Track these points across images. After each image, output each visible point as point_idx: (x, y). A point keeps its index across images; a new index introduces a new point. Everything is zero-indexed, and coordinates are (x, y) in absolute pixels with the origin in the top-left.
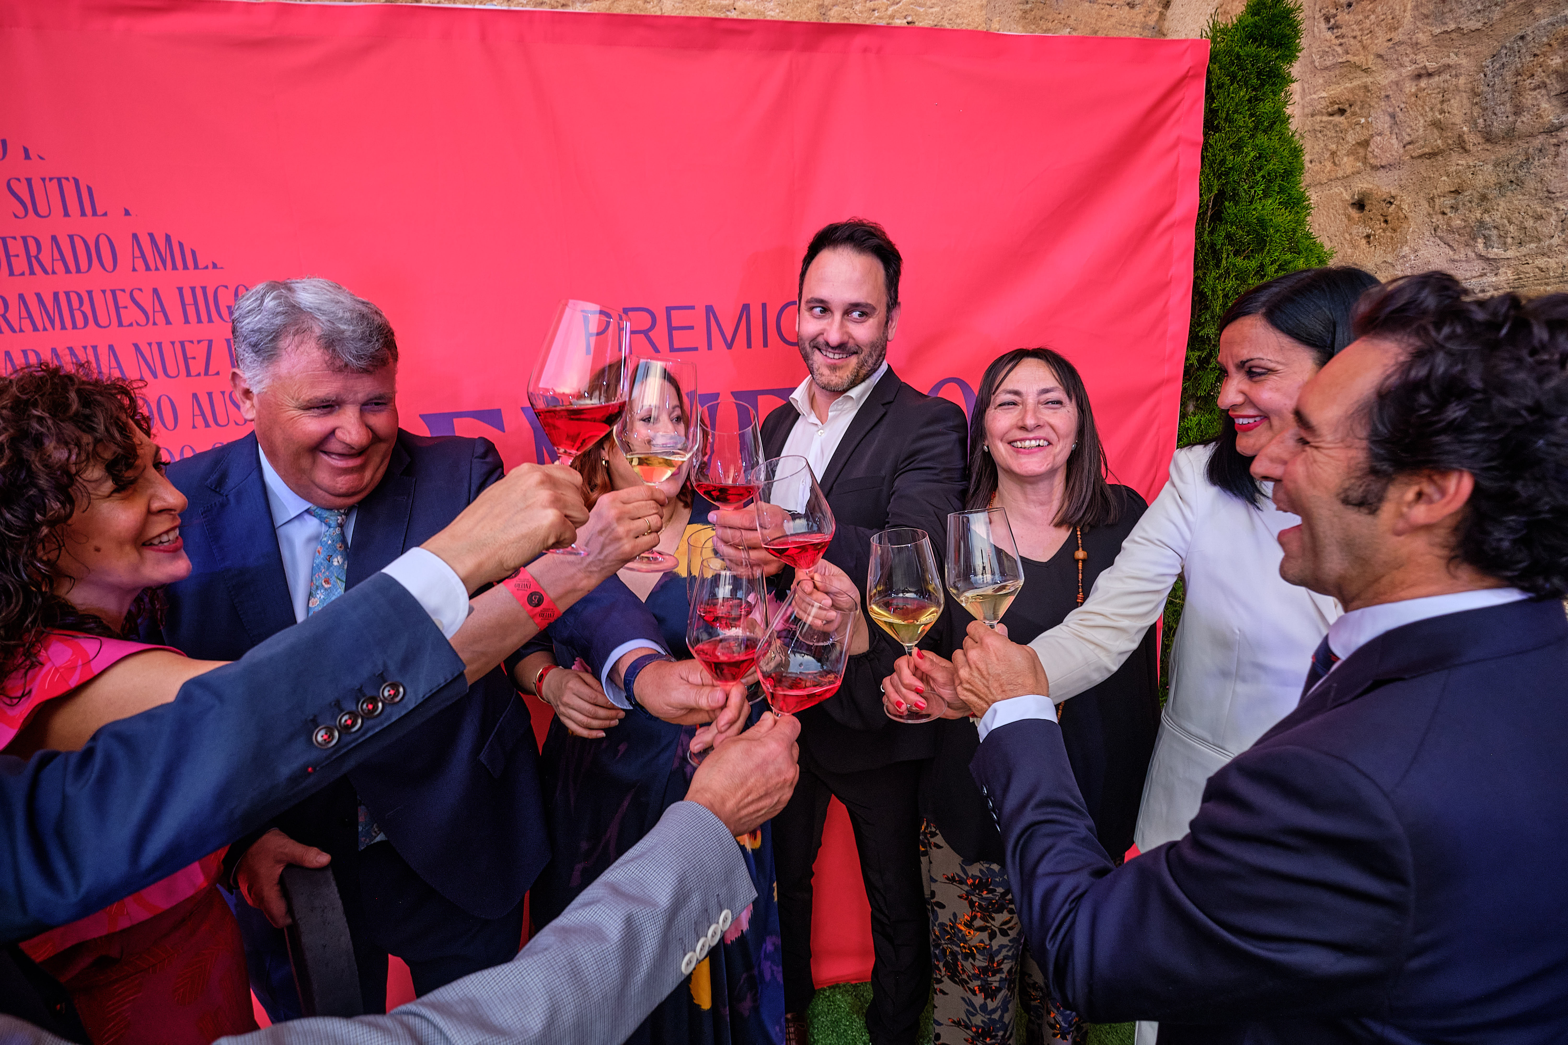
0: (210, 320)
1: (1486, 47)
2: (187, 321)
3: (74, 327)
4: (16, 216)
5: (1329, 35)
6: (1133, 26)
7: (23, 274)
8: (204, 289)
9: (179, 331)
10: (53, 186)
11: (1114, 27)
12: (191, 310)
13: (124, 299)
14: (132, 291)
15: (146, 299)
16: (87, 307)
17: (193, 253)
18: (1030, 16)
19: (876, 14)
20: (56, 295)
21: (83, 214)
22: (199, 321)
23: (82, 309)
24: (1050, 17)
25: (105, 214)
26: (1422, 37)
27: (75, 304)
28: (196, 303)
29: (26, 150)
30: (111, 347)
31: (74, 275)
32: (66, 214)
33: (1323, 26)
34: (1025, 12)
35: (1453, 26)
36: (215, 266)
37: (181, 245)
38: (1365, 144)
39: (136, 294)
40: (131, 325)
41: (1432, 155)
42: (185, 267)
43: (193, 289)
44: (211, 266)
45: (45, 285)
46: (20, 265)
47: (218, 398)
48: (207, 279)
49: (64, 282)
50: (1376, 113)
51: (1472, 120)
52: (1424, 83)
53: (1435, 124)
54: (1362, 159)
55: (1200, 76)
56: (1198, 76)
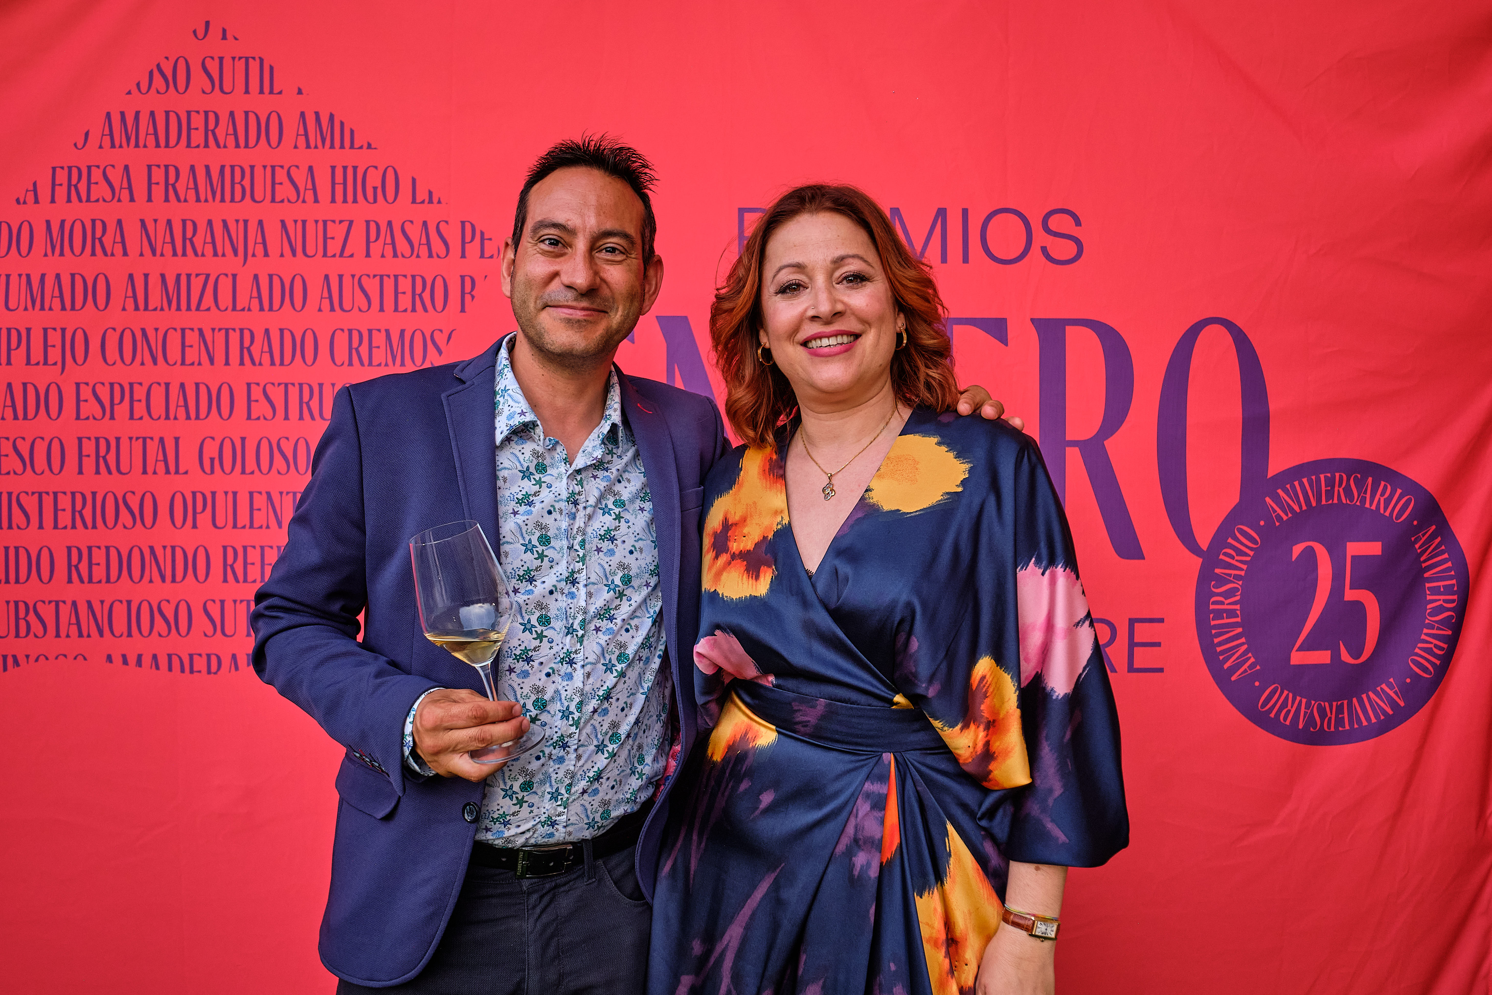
0: (355, 201)
2: (333, 201)
3: (232, 200)
4: (204, 92)
7: (198, 146)
8: (355, 168)
9: (325, 210)
10: (240, 65)
12: (339, 189)
13: (281, 175)
14: (290, 168)
15: (300, 177)
16: (247, 182)
17: (352, 132)
20: (222, 169)
21: (261, 92)
22: (345, 201)
23: (243, 183)
25: (280, 93)
27: (238, 178)
28: (345, 184)
29: (224, 31)
30: (260, 223)
31: (242, 150)
32: (247, 92)
36: (369, 146)
37: (342, 124)
39: (293, 171)
40: (282, 201)
42: (342, 147)
43: (345, 168)
44: (366, 146)
45: (215, 158)
46: (198, 137)
47: (347, 281)
48: (360, 159)
49: (232, 156)
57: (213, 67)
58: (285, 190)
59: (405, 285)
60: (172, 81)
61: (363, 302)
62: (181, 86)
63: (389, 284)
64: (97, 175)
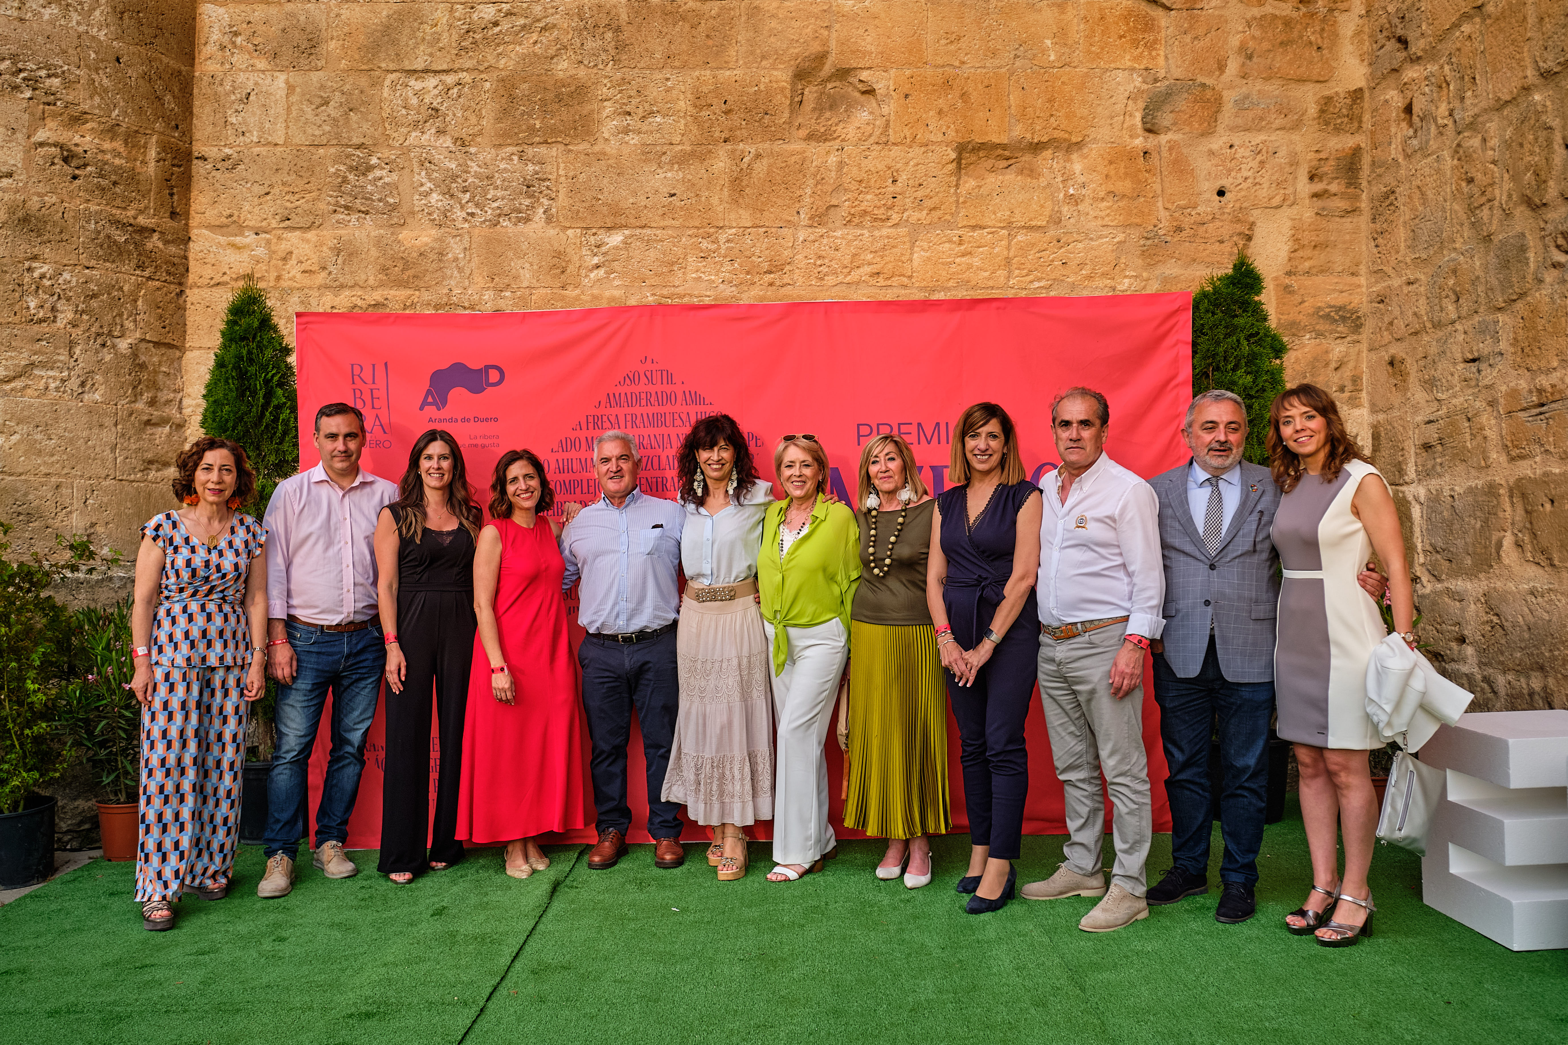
1: (1430, 270)
3: (657, 426)
4: (645, 384)
5: (1375, 250)
7: (644, 406)
10: (659, 373)
11: (1208, 256)
13: (676, 416)
14: (680, 413)
15: (684, 417)
16: (663, 420)
17: (704, 398)
18: (1147, 254)
21: (668, 384)
24: (1160, 254)
25: (675, 384)
26: (1408, 260)
29: (653, 360)
32: (662, 384)
33: (1373, 244)
34: (1144, 252)
35: (1417, 256)
37: (700, 395)
38: (1391, 323)
40: (677, 426)
41: (1416, 333)
42: (700, 404)
44: (710, 404)
45: (650, 410)
46: (643, 402)
49: (656, 409)
50: (1394, 304)
51: (1427, 314)
52: (1410, 288)
53: (1415, 314)
54: (1391, 334)
55: (1188, 309)
56: (1187, 309)
57: (649, 375)
58: (678, 422)
60: (633, 381)
62: (637, 383)
64: (605, 419)
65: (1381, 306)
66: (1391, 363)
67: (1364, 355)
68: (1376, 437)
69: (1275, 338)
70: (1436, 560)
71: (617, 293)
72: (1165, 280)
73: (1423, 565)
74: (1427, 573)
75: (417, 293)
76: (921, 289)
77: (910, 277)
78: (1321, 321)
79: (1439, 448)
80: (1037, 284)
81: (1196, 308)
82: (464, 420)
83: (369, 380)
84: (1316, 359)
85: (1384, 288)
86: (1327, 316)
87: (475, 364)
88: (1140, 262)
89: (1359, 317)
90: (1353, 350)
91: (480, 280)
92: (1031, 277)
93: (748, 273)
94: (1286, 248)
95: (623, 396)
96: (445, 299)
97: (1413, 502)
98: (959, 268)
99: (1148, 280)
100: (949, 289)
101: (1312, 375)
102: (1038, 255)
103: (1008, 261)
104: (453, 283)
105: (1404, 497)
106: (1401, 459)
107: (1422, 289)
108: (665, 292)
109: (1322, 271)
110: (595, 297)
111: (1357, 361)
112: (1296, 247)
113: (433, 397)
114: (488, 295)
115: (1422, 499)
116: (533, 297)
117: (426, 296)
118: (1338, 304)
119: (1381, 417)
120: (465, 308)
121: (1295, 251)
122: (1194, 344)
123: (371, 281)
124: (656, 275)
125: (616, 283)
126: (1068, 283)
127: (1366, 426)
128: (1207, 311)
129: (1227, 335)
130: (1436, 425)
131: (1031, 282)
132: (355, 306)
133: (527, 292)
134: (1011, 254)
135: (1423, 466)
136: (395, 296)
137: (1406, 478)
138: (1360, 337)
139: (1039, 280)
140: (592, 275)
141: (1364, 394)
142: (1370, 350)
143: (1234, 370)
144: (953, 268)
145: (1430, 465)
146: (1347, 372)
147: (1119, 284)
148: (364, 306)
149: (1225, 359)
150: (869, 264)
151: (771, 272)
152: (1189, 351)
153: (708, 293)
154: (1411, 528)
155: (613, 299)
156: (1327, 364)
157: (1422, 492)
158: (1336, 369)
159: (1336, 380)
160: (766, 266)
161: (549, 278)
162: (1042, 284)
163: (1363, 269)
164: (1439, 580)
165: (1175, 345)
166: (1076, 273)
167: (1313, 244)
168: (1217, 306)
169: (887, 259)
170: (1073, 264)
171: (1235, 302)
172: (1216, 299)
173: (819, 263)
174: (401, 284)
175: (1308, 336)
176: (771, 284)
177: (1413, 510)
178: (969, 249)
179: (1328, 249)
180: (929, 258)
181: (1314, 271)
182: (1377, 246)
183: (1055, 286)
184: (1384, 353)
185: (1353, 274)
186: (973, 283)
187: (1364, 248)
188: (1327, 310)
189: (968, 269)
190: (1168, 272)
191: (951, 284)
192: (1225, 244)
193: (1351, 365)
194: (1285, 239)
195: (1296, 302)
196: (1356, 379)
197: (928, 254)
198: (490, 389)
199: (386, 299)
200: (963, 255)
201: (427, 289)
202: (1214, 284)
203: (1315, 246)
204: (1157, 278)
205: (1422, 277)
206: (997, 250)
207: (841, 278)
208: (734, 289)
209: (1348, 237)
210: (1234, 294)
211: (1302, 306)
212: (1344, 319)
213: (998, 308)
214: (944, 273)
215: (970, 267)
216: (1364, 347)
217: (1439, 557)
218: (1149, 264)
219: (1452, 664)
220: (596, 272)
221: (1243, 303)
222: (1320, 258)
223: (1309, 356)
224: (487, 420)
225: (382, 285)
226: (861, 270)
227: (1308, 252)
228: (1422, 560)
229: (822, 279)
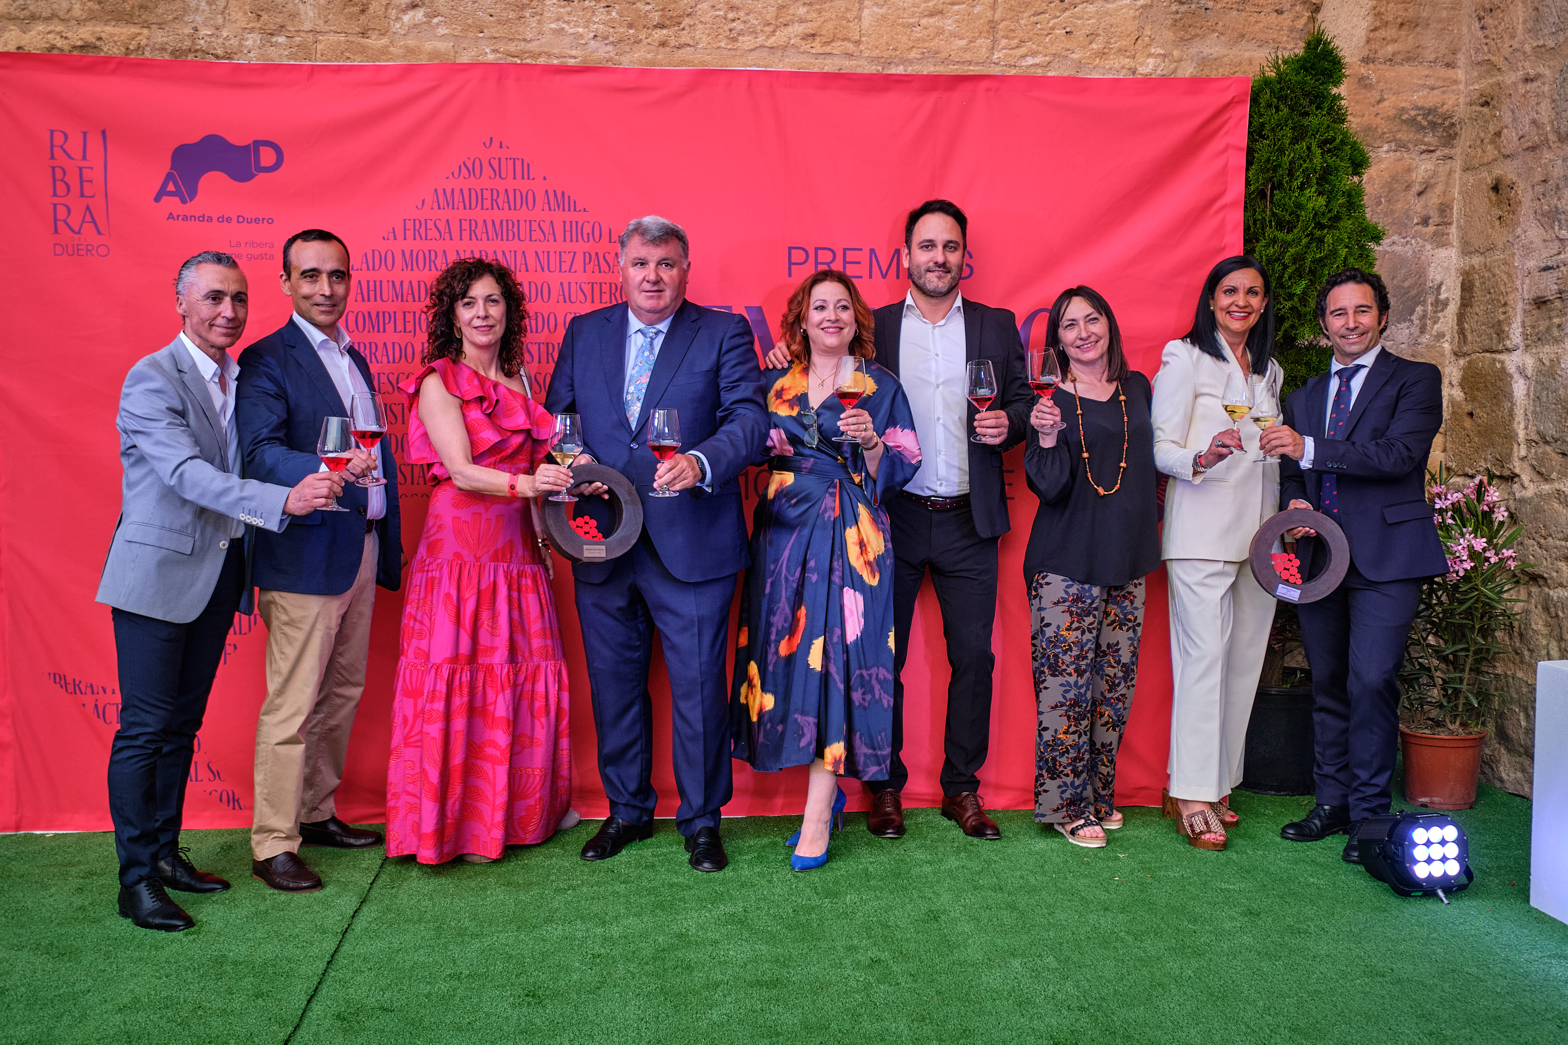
0: (577, 241)
1: (1557, 63)
2: (565, 240)
4: (490, 178)
5: (1480, 34)
6: (1281, 29)
7: (488, 209)
8: (577, 222)
9: (560, 245)
10: (511, 163)
11: (1261, 31)
12: (568, 234)
13: (535, 226)
14: (540, 221)
15: (546, 227)
16: (515, 229)
17: (575, 202)
18: (1180, 24)
19: (1039, 26)
20: (502, 221)
21: (523, 179)
22: (571, 241)
24: (1198, 25)
25: (534, 180)
27: (510, 227)
28: (571, 230)
29: (501, 143)
30: (524, 252)
31: (513, 212)
32: (515, 178)
33: (1477, 25)
34: (1176, 21)
35: (1541, 43)
36: (584, 210)
37: (569, 198)
38: (1498, 134)
39: (542, 223)
40: (534, 240)
41: (1533, 148)
42: (570, 211)
43: (571, 223)
44: (582, 210)
45: (497, 216)
46: (487, 204)
47: (573, 286)
48: (580, 217)
49: (507, 214)
50: (1505, 108)
51: (1551, 122)
52: (1529, 86)
53: (1534, 122)
54: (1498, 148)
55: (1244, 102)
56: (1242, 102)
57: (495, 164)
58: (537, 234)
59: (605, 288)
60: (471, 172)
61: (582, 298)
62: (477, 175)
63: (597, 287)
64: (430, 225)
65: (1485, 110)
66: (1496, 188)
67: (1457, 175)
68: (1467, 287)
69: (1354, 146)
70: (1544, 453)
71: (443, 46)
72: (1204, 62)
73: (1523, 459)
74: (1528, 469)
75: (145, 31)
76: (872, 60)
77: (858, 43)
78: (1405, 128)
79: (1558, 304)
80: (1030, 61)
81: (1255, 100)
82: (222, 219)
83: (78, 155)
84: (1394, 179)
85: (1491, 86)
86: (1412, 121)
87: (238, 139)
88: (1170, 35)
89: (1453, 124)
90: (1443, 169)
91: (240, 17)
92: (1023, 50)
93: (631, 26)
94: (1364, 25)
95: (457, 193)
96: (188, 43)
97: (1516, 376)
98: (925, 32)
99: (1180, 60)
100: (911, 62)
101: (1389, 201)
102: (1033, 19)
103: (992, 26)
104: (199, 19)
105: (1503, 369)
106: (1502, 317)
107: (1546, 88)
108: (512, 47)
109: (1408, 60)
110: (410, 51)
111: (1447, 184)
112: (1378, 24)
113: (176, 185)
114: (252, 40)
115: (1529, 372)
116: (320, 47)
117: (160, 37)
118: (1427, 106)
119: (1476, 260)
120: (217, 57)
121: (1375, 29)
122: (1250, 152)
123: (77, 11)
124: (499, 22)
125: (442, 31)
126: (1073, 60)
127: (1453, 272)
128: (1269, 106)
129: (1295, 141)
130: (1555, 274)
131: (1023, 57)
132: (53, 47)
133: (310, 37)
134: (997, 16)
135: (1533, 327)
136: (112, 35)
137: (1508, 343)
138: (1453, 152)
139: (1034, 54)
140: (406, 18)
141: (1453, 229)
142: (1466, 170)
143: (1302, 188)
144: (918, 33)
145: (1542, 326)
146: (1433, 199)
147: (1141, 64)
148: (67, 48)
149: (1291, 174)
150: (802, 21)
151: (662, 26)
152: (1241, 160)
153: (574, 53)
154: (1511, 410)
155: (435, 54)
156: (1408, 187)
157: (1529, 362)
158: (1420, 194)
159: (1418, 208)
160: (656, 17)
161: (342, 19)
162: (1038, 60)
163: (1461, 59)
164: (1547, 479)
165: (1225, 150)
166: (1084, 47)
167: (1399, 20)
168: (1282, 98)
169: (826, 15)
170: (1080, 34)
171: (1306, 95)
172: (1282, 89)
173: (731, 15)
174: (120, 17)
175: (1386, 147)
176: (663, 44)
177: (1515, 386)
178: (940, 7)
179: (1419, 29)
180: (884, 17)
181: (1398, 58)
182: (1483, 28)
183: (1055, 65)
184: (1485, 174)
185: (1448, 65)
186: (944, 55)
187: (1465, 30)
188: (1413, 113)
189: (938, 34)
190: (1206, 51)
191: (914, 54)
192: (1285, 15)
193: (1439, 189)
194: (1363, 12)
195: (1373, 100)
196: (1444, 209)
197: (883, 11)
198: (262, 176)
199: (100, 39)
200: (931, 15)
201: (161, 25)
202: (1278, 69)
203: (1402, 24)
204: (1192, 60)
205: (1547, 72)
206: (977, 9)
207: (761, 39)
208: (610, 48)
209: (1444, 14)
210: (1305, 83)
211: (1381, 105)
212: (1433, 125)
213: (988, 90)
214: (904, 39)
215: (940, 31)
216: (1457, 165)
217: (1548, 449)
218: (1182, 39)
219: (1559, 590)
220: (411, 13)
221: (1316, 97)
222: (1407, 41)
223: (1386, 174)
224: (257, 220)
225: (92, 17)
226: (790, 29)
227: (1391, 32)
228: (1523, 453)
229: (735, 40)
